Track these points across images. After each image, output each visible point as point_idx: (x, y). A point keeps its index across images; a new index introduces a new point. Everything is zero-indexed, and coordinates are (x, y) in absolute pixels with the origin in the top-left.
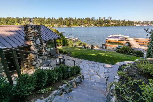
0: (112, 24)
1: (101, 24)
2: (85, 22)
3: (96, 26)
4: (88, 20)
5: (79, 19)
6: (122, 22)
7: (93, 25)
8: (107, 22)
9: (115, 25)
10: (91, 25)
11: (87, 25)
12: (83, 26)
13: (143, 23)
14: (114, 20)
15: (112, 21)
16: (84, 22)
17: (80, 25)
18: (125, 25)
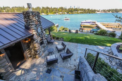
0: (80, 12)
1: (72, 12)
2: (60, 10)
3: (68, 14)
4: (62, 8)
5: (54, 8)
6: (88, 10)
7: (66, 13)
8: (76, 11)
9: (82, 13)
10: (65, 13)
11: (61, 13)
12: (58, 14)
13: (102, 11)
14: (82, 9)
15: (80, 10)
16: (58, 10)
17: (55, 13)
18: (89, 13)
